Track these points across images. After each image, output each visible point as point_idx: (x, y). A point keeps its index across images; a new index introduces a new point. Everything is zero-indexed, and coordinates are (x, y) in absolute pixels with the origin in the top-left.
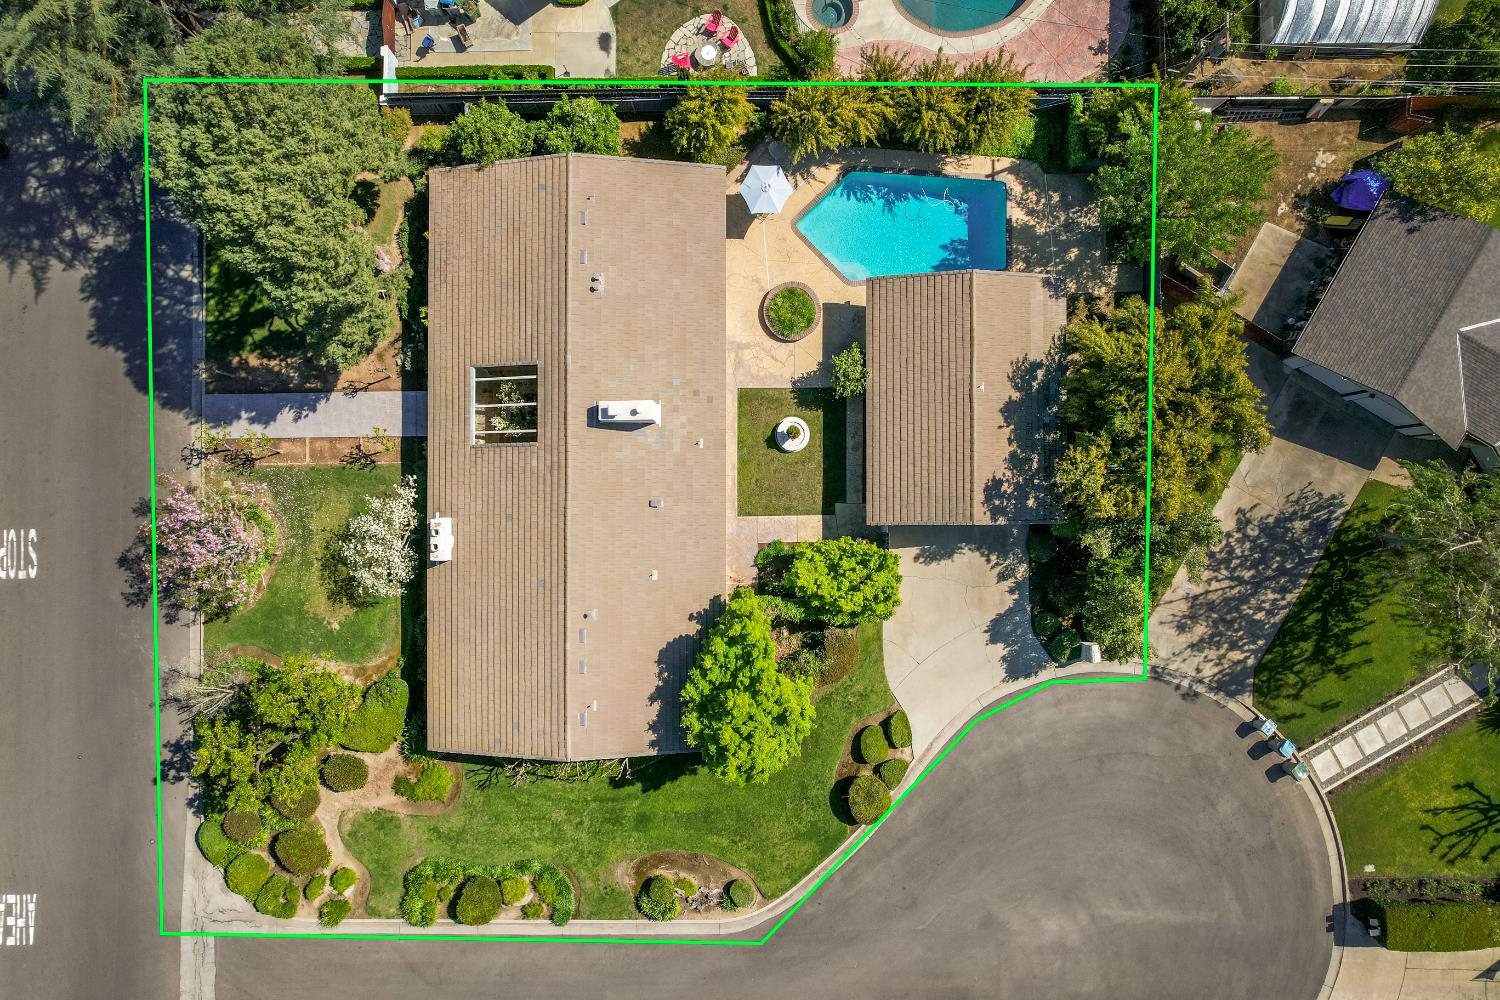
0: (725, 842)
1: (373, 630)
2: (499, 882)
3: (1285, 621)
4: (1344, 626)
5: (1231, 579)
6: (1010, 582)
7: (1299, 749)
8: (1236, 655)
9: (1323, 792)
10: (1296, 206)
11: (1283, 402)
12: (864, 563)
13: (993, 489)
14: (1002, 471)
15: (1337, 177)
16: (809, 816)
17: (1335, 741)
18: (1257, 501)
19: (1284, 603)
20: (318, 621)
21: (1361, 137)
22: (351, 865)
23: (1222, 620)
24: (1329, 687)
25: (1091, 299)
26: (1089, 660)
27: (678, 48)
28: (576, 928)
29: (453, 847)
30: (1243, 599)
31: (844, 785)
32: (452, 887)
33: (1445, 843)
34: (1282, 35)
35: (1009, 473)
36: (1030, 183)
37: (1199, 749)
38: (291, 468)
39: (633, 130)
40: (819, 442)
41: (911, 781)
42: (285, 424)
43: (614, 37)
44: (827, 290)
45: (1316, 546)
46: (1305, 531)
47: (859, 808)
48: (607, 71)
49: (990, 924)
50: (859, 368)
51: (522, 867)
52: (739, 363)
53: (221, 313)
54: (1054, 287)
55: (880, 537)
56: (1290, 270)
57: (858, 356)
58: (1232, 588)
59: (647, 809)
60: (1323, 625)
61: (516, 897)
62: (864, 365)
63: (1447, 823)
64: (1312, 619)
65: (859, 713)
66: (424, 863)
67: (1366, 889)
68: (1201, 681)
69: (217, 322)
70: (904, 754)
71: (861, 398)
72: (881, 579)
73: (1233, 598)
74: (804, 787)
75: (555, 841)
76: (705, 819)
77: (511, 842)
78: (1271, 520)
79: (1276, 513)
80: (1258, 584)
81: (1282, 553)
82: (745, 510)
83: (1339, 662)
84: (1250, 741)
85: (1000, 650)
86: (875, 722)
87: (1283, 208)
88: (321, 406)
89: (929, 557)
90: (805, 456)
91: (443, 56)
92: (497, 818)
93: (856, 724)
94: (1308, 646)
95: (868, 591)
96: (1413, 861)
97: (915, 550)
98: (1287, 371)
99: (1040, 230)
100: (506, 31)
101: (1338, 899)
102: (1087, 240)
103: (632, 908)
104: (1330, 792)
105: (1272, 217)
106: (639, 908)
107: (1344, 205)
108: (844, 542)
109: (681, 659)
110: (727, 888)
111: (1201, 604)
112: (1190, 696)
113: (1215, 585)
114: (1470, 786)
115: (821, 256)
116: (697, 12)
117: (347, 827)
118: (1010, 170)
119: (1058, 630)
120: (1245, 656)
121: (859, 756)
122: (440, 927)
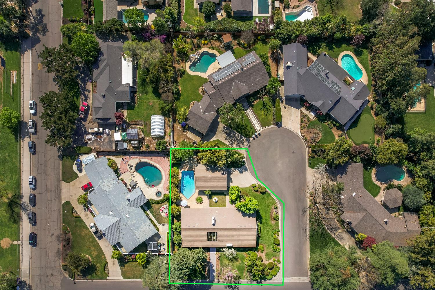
0: (269, 209)
1: (241, 256)
2: (274, 239)
3: (240, 134)
4: (240, 126)
6: (235, 171)
7: (256, 132)
8: (244, 140)
10: (185, 132)
11: (211, 134)
12: (232, 190)
13: (223, 174)
14: (220, 173)
16: (265, 197)
17: (255, 127)
18: (224, 137)
19: (237, 134)
20: (240, 263)
21: (176, 123)
22: (272, 259)
23: (240, 142)
24: (248, 128)
25: (198, 160)
26: (245, 160)
27: (164, 215)
28: (280, 229)
29: (270, 245)
30: (237, 139)
31: (261, 193)
32: (275, 245)
33: (268, 112)
34: (163, 134)
36: (182, 168)
37: (256, 145)
38: (220, 267)
39: (175, 221)
40: (216, 196)
41: (260, 184)
42: (214, 268)
43: (163, 224)
44: (196, 195)
45: (230, 129)
46: (228, 131)
47: (264, 191)
48: (167, 225)
49: (279, 173)
50: (207, 191)
51: (272, 236)
52: (206, 207)
54: (197, 166)
55: (229, 188)
56: (193, 132)
58: (235, 141)
59: (264, 219)
61: (276, 236)
63: (266, 112)
64: (239, 130)
65: (252, 191)
66: (272, 249)
67: (274, 123)
68: (248, 145)
70: (257, 185)
71: (211, 191)
72: (234, 188)
73: (237, 141)
74: (261, 198)
75: (269, 231)
76: (266, 211)
77: (269, 237)
78: (226, 135)
80: (235, 137)
81: (231, 134)
82: (225, 206)
83: (245, 126)
84: (255, 138)
85: (244, 172)
86: (253, 188)
87: (185, 133)
88: (212, 263)
89: (232, 181)
90: (218, 198)
92: (266, 239)
93: (253, 191)
94: (243, 131)
95: (235, 190)
96: (271, 117)
97: (231, 183)
98: (206, 135)
99: (188, 166)
101: (276, 127)
102: (190, 160)
104: (262, 127)
105: (186, 135)
106: (278, 220)
107: (185, 126)
108: (229, 193)
109: (244, 214)
110: (275, 208)
111: (238, 145)
112: (250, 146)
113: (235, 143)
114: (261, 109)
115: (192, 196)
116: (159, 213)
117: (267, 260)
118: (181, 170)
119: (241, 164)
120: (244, 139)
121: (257, 191)
122: (281, 247)
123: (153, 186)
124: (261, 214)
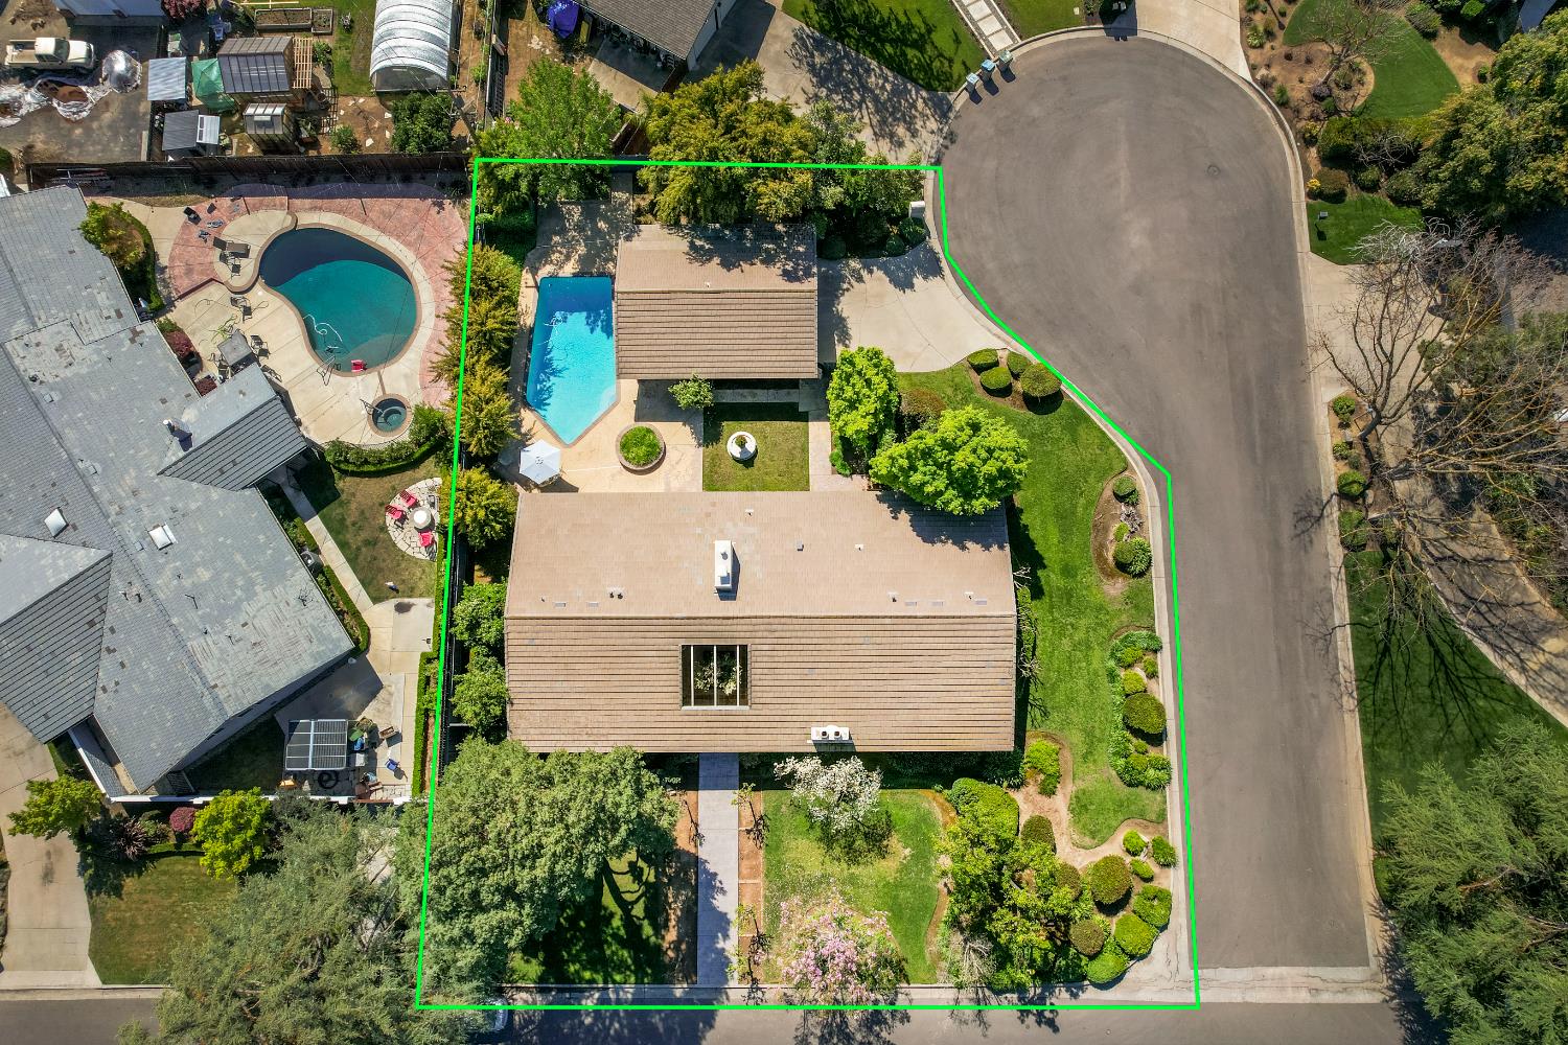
0: (1082, 501)
1: (910, 816)
2: (1127, 696)
3: (892, 70)
4: (894, 26)
5: (860, 107)
6: (864, 273)
7: (989, 58)
8: (920, 104)
9: (1021, 42)
12: (848, 378)
13: (789, 276)
14: (776, 270)
15: (550, 34)
16: (1057, 431)
17: (981, 34)
18: (799, 89)
19: (877, 70)
20: (904, 868)
21: (521, 18)
22: (1120, 836)
23: (892, 114)
24: (942, 39)
25: (637, 212)
26: (922, 210)
27: (413, 545)
28: (1162, 631)
29: (1100, 741)
30: (876, 99)
31: (1031, 403)
32: (1134, 740)
34: (439, 69)
35: (778, 265)
36: (544, 257)
37: (991, 131)
38: (766, 897)
39: (482, 582)
40: (748, 424)
41: (1025, 350)
42: (725, 903)
43: (399, 600)
44: (624, 419)
45: (835, 46)
46: (823, 55)
47: (1048, 388)
48: (428, 606)
49: (1137, 288)
50: (689, 384)
51: (1112, 676)
52: (681, 490)
53: (628, 968)
54: (630, 234)
55: (826, 370)
56: (619, 64)
57: (681, 386)
58: (867, 108)
59: (1057, 568)
60: (894, 42)
61: (1139, 680)
62: (688, 380)
64: (889, 49)
65: (971, 391)
66: (1115, 767)
67: (1092, 14)
68: (941, 130)
69: (635, 973)
70: (1003, 356)
71: (714, 384)
72: (861, 362)
73: (876, 106)
75: (1089, 647)
76: (1065, 519)
77: (1091, 686)
78: (814, 80)
79: (809, 76)
80: (864, 88)
81: (840, 74)
82: (803, 484)
83: (923, 30)
84: (983, 93)
85: (918, 281)
86: (976, 378)
88: (711, 868)
89: (845, 336)
90: (761, 437)
91: (404, 754)
92: (1071, 700)
93: (979, 394)
94: (911, 53)
97: (838, 346)
98: (698, 67)
99: (582, 250)
100: (387, 697)
101: (1102, 33)
102: (590, 215)
103: (1142, 581)
104: (1021, 37)
106: (1141, 574)
107: (573, 28)
108: (830, 395)
109: (932, 522)
110: (1121, 498)
111: (881, 130)
112: (951, 137)
113: (866, 120)
115: (595, 424)
116: (384, 529)
117: (1087, 840)
118: (534, 271)
119: (901, 236)
120: (920, 98)
121: (1004, 392)
122: (1170, 751)
123: (362, 367)
124: (1033, 535)
